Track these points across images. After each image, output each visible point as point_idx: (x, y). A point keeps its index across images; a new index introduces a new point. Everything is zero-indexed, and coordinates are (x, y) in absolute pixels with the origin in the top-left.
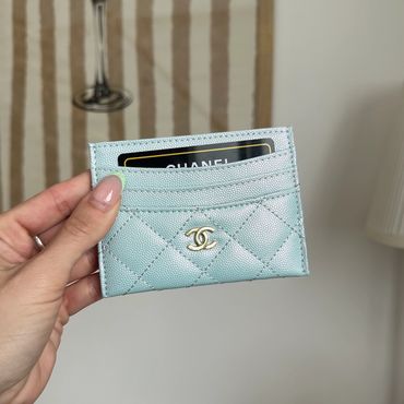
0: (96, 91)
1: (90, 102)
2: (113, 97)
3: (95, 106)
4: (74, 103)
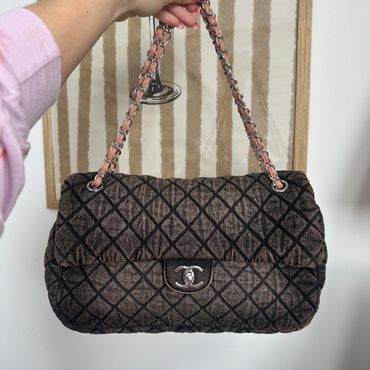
0: (150, 87)
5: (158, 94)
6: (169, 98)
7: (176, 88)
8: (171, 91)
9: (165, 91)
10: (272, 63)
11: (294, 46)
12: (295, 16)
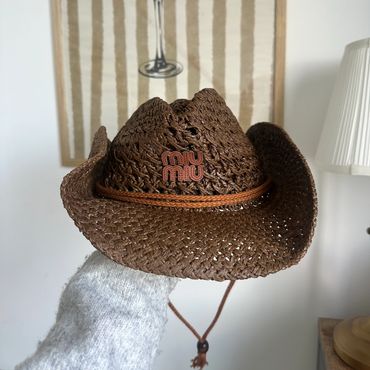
0: (156, 64)
1: (152, 71)
3: (156, 74)
4: (139, 71)
5: (163, 70)
6: (172, 73)
7: (178, 65)
8: (174, 68)
9: (169, 68)
10: (257, 48)
11: (272, 36)
12: (273, 13)
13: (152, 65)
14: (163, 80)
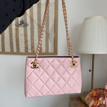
0: (21, 23)
2: (25, 24)
3: (21, 26)
4: (16, 25)
5: (23, 25)
6: (26, 26)
13: (19, 23)
14: (23, 28)
